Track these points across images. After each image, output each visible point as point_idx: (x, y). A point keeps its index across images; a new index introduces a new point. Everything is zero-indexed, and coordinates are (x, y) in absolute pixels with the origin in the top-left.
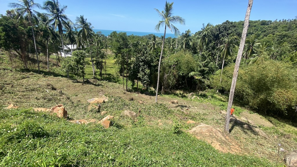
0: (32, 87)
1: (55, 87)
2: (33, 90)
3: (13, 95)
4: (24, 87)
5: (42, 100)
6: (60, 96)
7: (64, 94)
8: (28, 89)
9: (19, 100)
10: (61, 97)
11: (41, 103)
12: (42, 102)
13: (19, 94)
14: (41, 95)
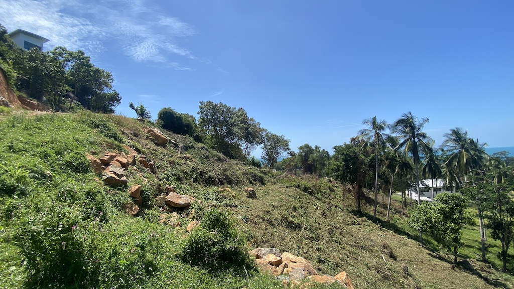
0: (363, 243)
1: (395, 253)
2: (363, 248)
3: (340, 246)
4: (353, 238)
5: (373, 272)
6: (404, 277)
7: (411, 276)
8: (357, 244)
9: (345, 257)
10: (406, 282)
11: (371, 277)
12: (373, 276)
13: (347, 249)
14: (374, 262)
